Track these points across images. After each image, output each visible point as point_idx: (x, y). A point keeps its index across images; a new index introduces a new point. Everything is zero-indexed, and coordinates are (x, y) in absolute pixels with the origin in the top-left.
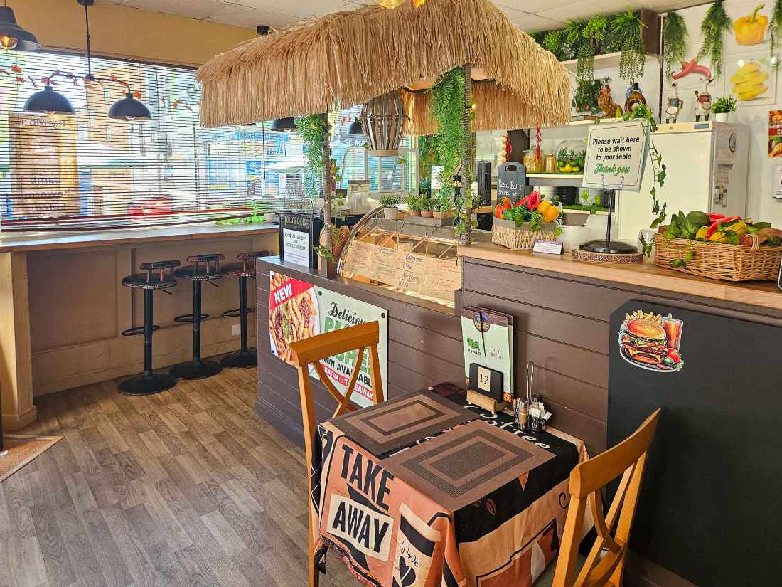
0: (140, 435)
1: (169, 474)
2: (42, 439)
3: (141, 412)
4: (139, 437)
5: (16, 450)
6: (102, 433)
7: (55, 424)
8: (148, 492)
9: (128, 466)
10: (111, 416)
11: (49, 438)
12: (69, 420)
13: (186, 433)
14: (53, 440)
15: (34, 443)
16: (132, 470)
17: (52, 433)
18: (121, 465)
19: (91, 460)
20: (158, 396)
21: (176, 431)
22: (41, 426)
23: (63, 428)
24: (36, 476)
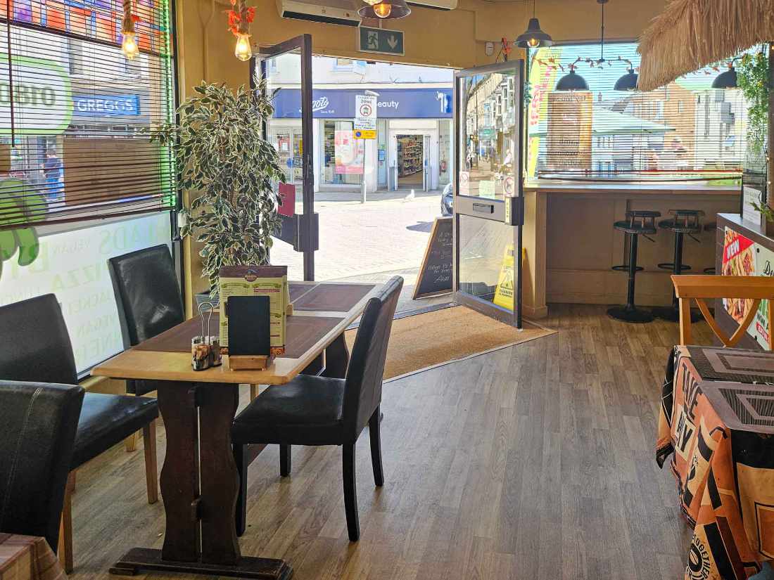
0: (607, 347)
1: (615, 379)
2: (545, 329)
3: (616, 333)
4: (606, 349)
5: (528, 330)
6: (582, 337)
7: (556, 322)
8: (594, 384)
9: (589, 363)
10: (593, 328)
11: (549, 330)
12: (566, 323)
13: (643, 357)
14: (551, 331)
15: (540, 330)
16: (591, 367)
17: (552, 327)
18: (585, 362)
19: (568, 351)
20: (634, 325)
21: (635, 354)
22: (547, 321)
23: (560, 326)
24: (533, 348)
